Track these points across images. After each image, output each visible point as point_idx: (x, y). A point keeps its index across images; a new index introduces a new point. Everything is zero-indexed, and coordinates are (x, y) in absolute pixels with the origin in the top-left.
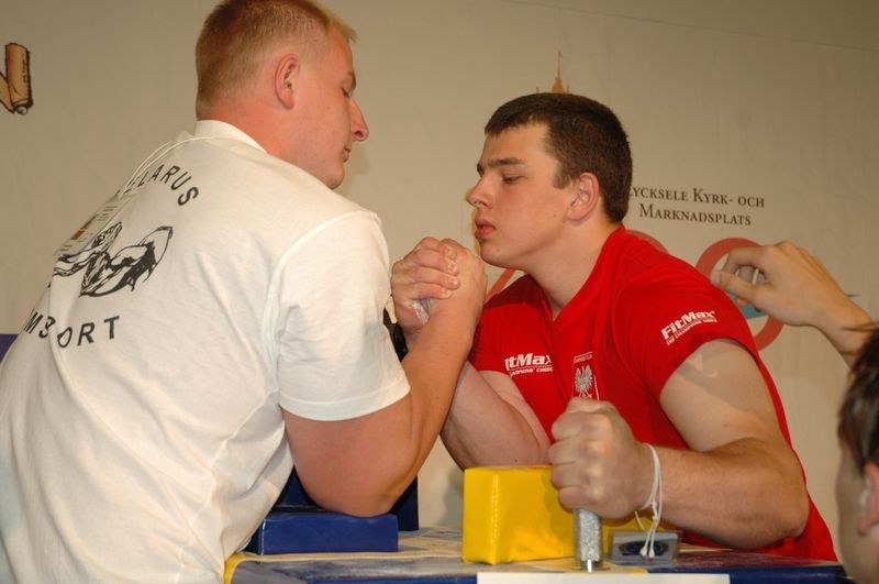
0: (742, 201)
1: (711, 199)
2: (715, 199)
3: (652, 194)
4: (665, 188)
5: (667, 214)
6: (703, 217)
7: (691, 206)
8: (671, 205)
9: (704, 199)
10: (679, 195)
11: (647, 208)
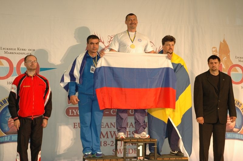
0: (29, 50)
1: (22, 50)
2: (23, 50)
3: (7, 49)
4: (11, 48)
5: (11, 53)
6: (20, 53)
7: (17, 51)
8: (12, 51)
9: (20, 50)
10: (14, 49)
11: (6, 52)
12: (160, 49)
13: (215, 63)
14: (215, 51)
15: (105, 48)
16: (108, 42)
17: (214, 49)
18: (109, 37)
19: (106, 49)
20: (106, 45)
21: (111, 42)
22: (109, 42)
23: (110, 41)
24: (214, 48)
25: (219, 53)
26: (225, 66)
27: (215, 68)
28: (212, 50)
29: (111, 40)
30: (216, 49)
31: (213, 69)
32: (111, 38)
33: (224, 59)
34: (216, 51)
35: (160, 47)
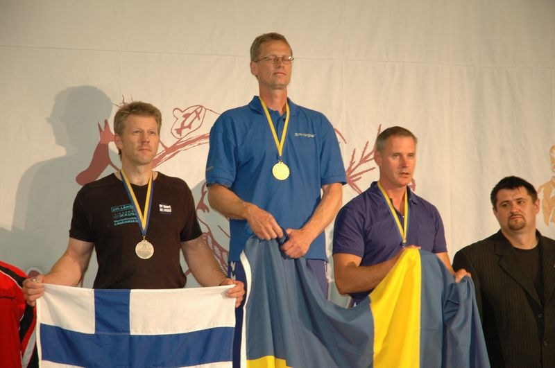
12: (366, 155)
13: (519, 201)
15: (164, 155)
16: (175, 132)
18: (177, 113)
19: (168, 156)
20: (169, 145)
21: (185, 132)
22: (179, 131)
23: (183, 127)
27: (520, 220)
29: (186, 124)
31: (513, 223)
32: (187, 116)
35: (367, 145)
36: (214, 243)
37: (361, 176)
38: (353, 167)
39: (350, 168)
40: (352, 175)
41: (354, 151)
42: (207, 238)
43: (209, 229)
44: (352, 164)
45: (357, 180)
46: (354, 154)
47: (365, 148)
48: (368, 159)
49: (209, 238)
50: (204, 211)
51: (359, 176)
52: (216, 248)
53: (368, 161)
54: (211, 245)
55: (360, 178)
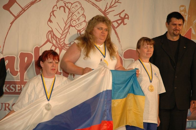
12: (111, 5)
13: (180, 25)
14: (183, 11)
17: (182, 8)
24: (182, 6)
25: (188, 14)
26: (195, 32)
28: (180, 10)
30: (185, 8)
31: (176, 33)
33: (195, 21)
34: (185, 11)
35: (112, 2)
36: (54, 34)
37: (109, 13)
38: (106, 10)
39: (105, 10)
40: (106, 12)
41: (107, 4)
42: (51, 33)
43: (52, 29)
44: (106, 8)
45: (107, 14)
46: (107, 5)
47: (111, 3)
48: (112, 7)
49: (52, 32)
50: (51, 23)
51: (108, 13)
52: (54, 37)
53: (112, 8)
54: (52, 35)
55: (109, 14)
